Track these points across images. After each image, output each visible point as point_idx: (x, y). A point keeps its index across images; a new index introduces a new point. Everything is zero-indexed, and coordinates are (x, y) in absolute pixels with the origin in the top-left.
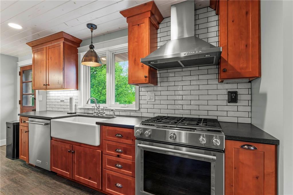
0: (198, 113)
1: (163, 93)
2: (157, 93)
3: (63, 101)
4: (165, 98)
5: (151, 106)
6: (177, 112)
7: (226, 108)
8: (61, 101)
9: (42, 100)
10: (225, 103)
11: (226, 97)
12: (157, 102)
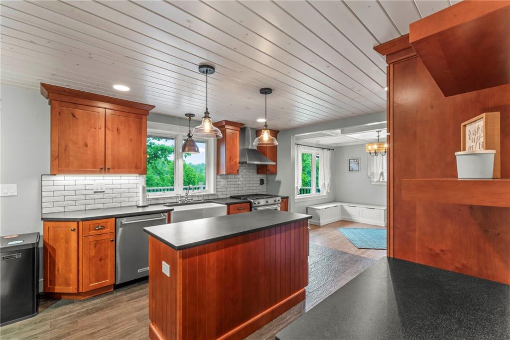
0: (250, 191)
1: (232, 180)
2: (229, 180)
3: (104, 192)
4: (234, 183)
5: (225, 190)
6: (240, 192)
7: (259, 188)
8: (95, 192)
9: (16, 195)
10: (259, 185)
11: (259, 182)
12: (229, 186)
